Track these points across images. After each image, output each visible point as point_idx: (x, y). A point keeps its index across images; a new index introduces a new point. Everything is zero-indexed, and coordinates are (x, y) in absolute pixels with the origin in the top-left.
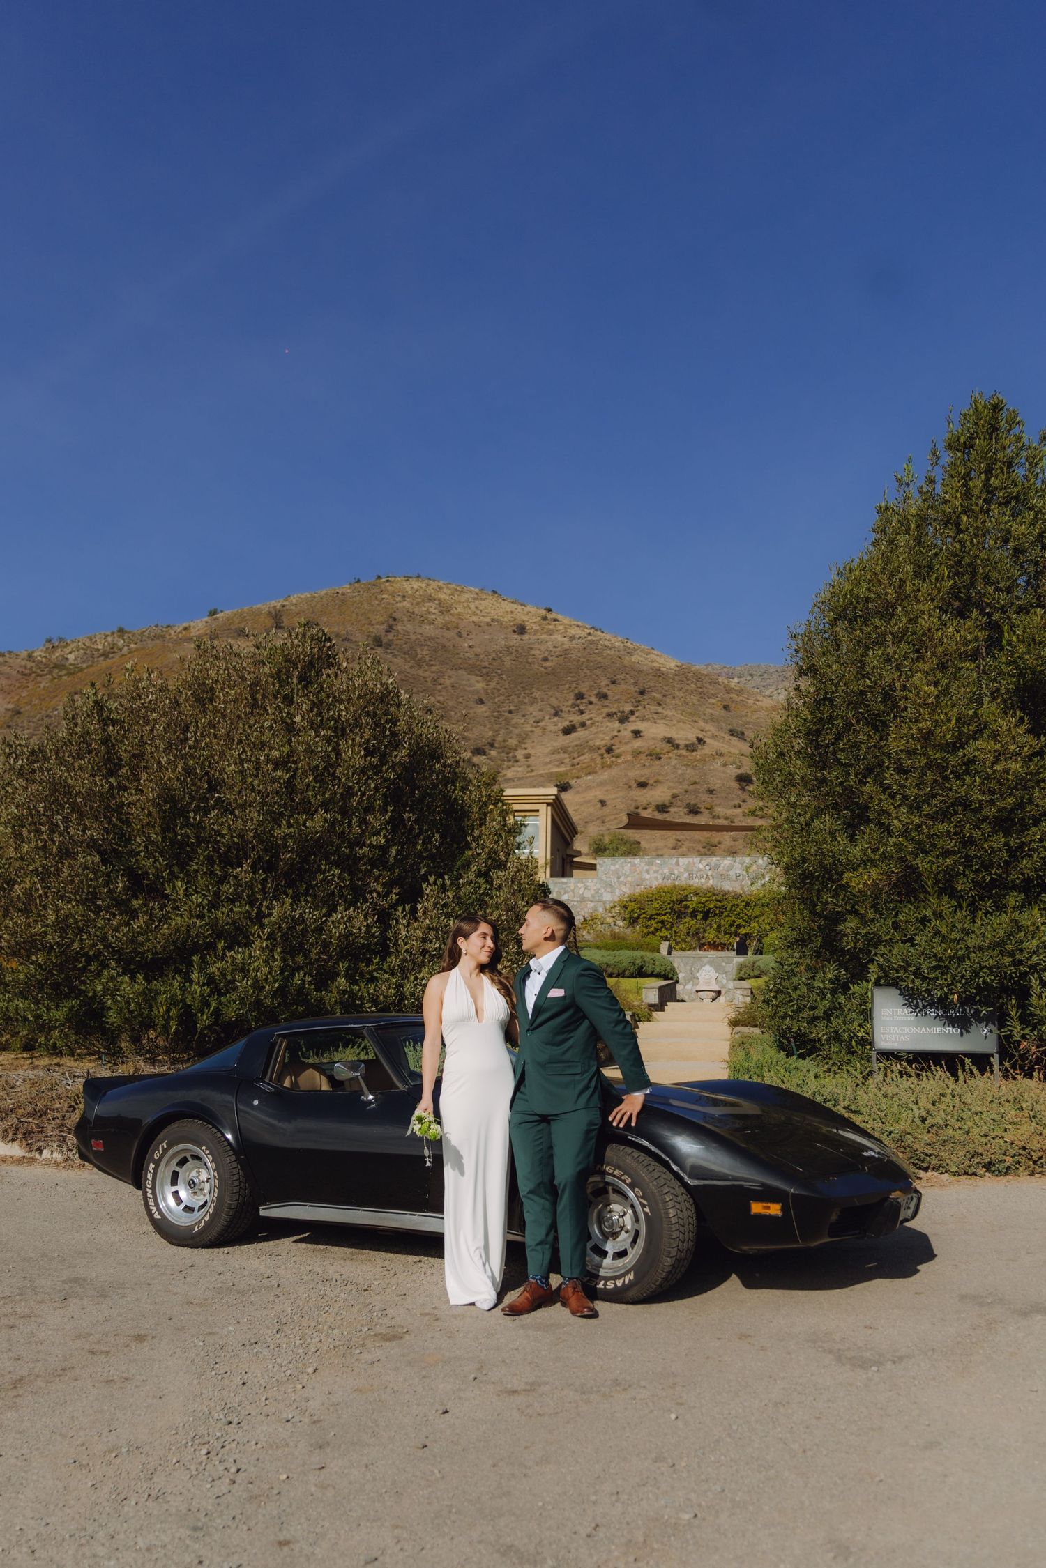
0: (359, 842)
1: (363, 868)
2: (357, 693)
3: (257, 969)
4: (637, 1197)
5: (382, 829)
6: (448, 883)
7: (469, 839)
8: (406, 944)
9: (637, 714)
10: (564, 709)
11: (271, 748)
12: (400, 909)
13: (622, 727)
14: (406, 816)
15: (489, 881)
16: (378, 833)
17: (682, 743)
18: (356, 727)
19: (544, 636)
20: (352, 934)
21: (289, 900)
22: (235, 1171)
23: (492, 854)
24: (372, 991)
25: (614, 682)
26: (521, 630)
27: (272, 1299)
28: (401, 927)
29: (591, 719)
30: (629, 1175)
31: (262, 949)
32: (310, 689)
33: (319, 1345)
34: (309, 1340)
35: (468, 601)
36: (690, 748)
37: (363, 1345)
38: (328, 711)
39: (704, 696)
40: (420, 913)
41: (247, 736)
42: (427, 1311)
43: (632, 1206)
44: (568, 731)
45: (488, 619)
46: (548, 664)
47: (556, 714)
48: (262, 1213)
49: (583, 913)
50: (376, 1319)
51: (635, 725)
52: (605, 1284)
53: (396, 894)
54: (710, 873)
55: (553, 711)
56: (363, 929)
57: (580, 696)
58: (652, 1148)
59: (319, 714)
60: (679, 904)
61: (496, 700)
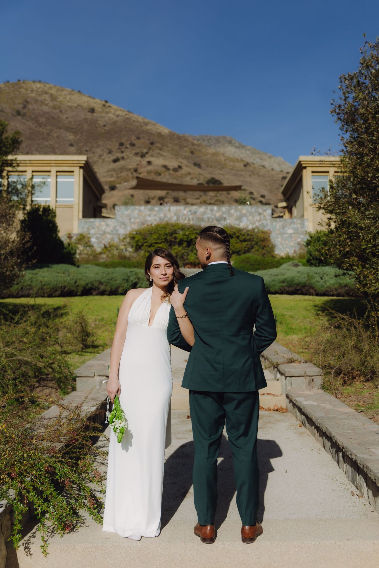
9: (150, 154)
10: (114, 150)
13: (142, 160)
17: (171, 168)
19: (104, 115)
25: (138, 138)
26: (92, 110)
29: (127, 155)
35: (65, 95)
36: (175, 170)
39: (182, 147)
44: (115, 161)
45: (76, 105)
46: (106, 128)
47: (110, 152)
51: (148, 158)
54: (191, 217)
55: (108, 151)
57: (121, 144)
60: (170, 236)
61: (80, 145)
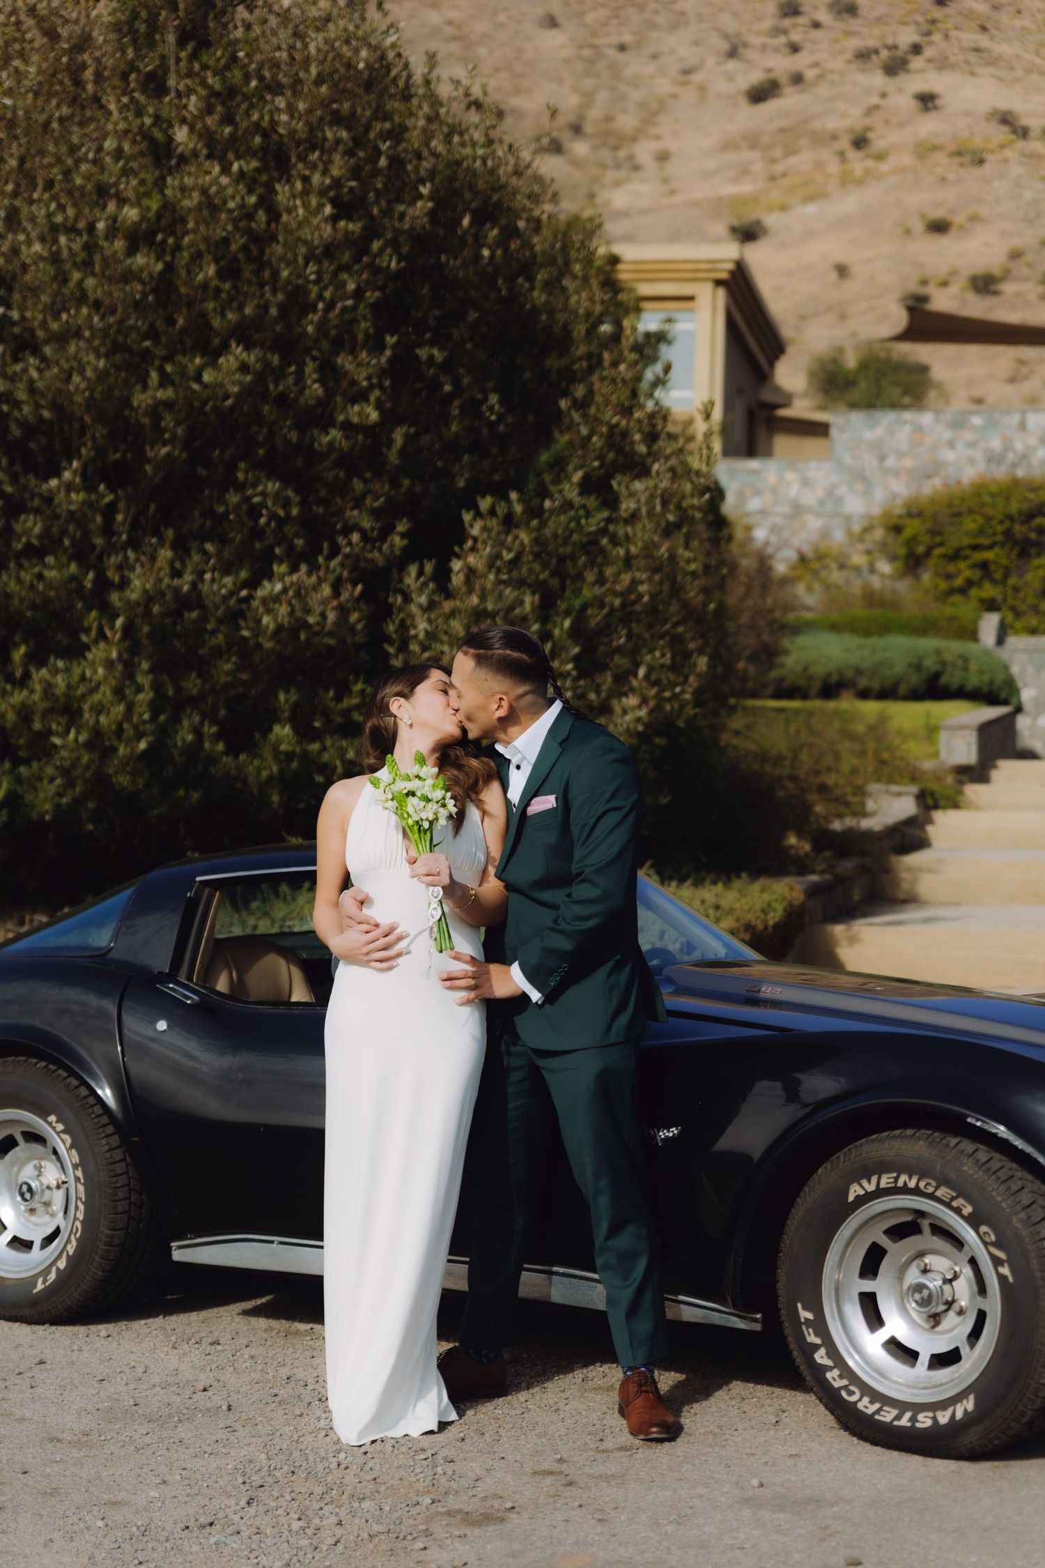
0: (321, 417)
1: (330, 476)
2: (314, 71)
3: (99, 709)
4: (986, 1244)
5: (371, 387)
6: (518, 509)
7: (564, 404)
8: (425, 648)
9: (929, 52)
10: (754, 40)
11: (122, 201)
12: (413, 570)
13: (890, 84)
14: (422, 353)
15: (611, 501)
16: (362, 397)
17: (1036, 123)
18: (313, 148)
20: (307, 626)
21: (166, 554)
22: (119, 1168)
23: (618, 439)
24: (351, 755)
27: (221, 1434)
28: (413, 608)
29: (816, 65)
30: (969, 1199)
31: (109, 664)
32: (205, 58)
33: (339, 1531)
34: (316, 1521)
37: (428, 1533)
38: (247, 114)
40: (457, 580)
41: (67, 173)
42: (546, 1467)
43: (973, 1262)
44: (759, 95)
47: (733, 53)
48: (178, 1256)
49: (796, 542)
50: (443, 1480)
51: (921, 78)
52: (913, 1419)
53: (403, 535)
55: (725, 46)
56: (331, 616)
57: (792, 8)
58: (1019, 1143)
59: (228, 119)
60: (1023, 523)
61: (589, 18)
